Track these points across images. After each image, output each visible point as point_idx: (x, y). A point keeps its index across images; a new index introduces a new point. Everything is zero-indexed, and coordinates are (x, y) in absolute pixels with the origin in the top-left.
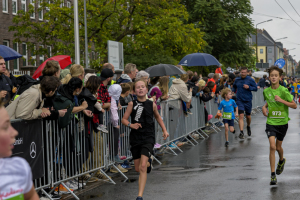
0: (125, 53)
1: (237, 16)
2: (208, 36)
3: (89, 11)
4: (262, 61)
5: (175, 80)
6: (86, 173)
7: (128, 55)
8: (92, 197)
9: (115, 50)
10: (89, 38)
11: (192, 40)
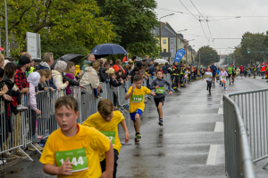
0: (42, 43)
1: (143, 10)
2: (117, 28)
3: (10, 6)
4: (165, 50)
5: (87, 68)
6: (7, 151)
7: (45, 45)
8: (12, 172)
9: (33, 40)
10: (9, 30)
11: (103, 31)
